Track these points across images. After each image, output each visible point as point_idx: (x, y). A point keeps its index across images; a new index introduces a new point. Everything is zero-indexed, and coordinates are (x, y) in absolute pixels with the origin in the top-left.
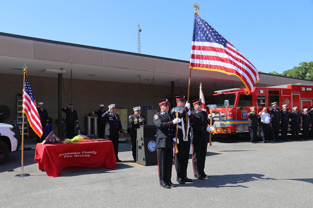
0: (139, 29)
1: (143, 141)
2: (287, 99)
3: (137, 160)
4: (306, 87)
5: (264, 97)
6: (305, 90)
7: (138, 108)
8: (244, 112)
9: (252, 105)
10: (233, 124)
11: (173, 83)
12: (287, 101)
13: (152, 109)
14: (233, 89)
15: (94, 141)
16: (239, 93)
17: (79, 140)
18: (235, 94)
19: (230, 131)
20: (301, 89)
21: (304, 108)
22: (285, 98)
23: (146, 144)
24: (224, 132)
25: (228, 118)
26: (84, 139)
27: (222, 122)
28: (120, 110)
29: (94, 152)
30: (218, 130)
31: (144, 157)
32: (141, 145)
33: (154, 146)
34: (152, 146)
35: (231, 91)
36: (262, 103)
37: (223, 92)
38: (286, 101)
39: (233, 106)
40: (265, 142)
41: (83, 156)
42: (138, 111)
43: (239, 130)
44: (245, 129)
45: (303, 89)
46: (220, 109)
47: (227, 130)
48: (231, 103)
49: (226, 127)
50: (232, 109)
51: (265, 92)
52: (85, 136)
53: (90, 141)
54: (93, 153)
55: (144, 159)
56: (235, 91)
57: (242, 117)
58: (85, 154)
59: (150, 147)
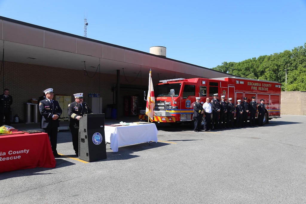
0: (86, 23)
1: (87, 133)
2: (224, 91)
3: (79, 154)
4: (240, 80)
5: (206, 88)
6: (238, 83)
7: (81, 95)
8: (187, 102)
9: (195, 95)
10: (177, 113)
11: (118, 71)
12: (225, 92)
13: (97, 97)
14: (179, 79)
15: (24, 134)
16: (184, 83)
17: (3, 133)
18: (180, 84)
19: (174, 120)
20: (236, 82)
21: (238, 99)
22: (223, 89)
23: (90, 137)
24: (169, 121)
25: (173, 107)
26: (11, 130)
27: (167, 111)
28: (63, 97)
29: (25, 150)
30: (164, 119)
31: (88, 152)
32: (84, 137)
33: (100, 139)
34: (97, 138)
35: (176, 81)
36: (204, 94)
37: (168, 82)
38: (223, 93)
39: (177, 95)
40: (206, 131)
41: (10, 159)
42: (80, 98)
43: (183, 119)
44: (188, 118)
45: (237, 82)
46: (165, 98)
47: (172, 119)
48: (177, 92)
49: (171, 115)
50: (177, 98)
51: (206, 83)
52: (11, 128)
53: (18, 134)
54: (25, 152)
55: (87, 154)
56: (180, 80)
57: (186, 107)
58: (13, 155)
59: (95, 140)
